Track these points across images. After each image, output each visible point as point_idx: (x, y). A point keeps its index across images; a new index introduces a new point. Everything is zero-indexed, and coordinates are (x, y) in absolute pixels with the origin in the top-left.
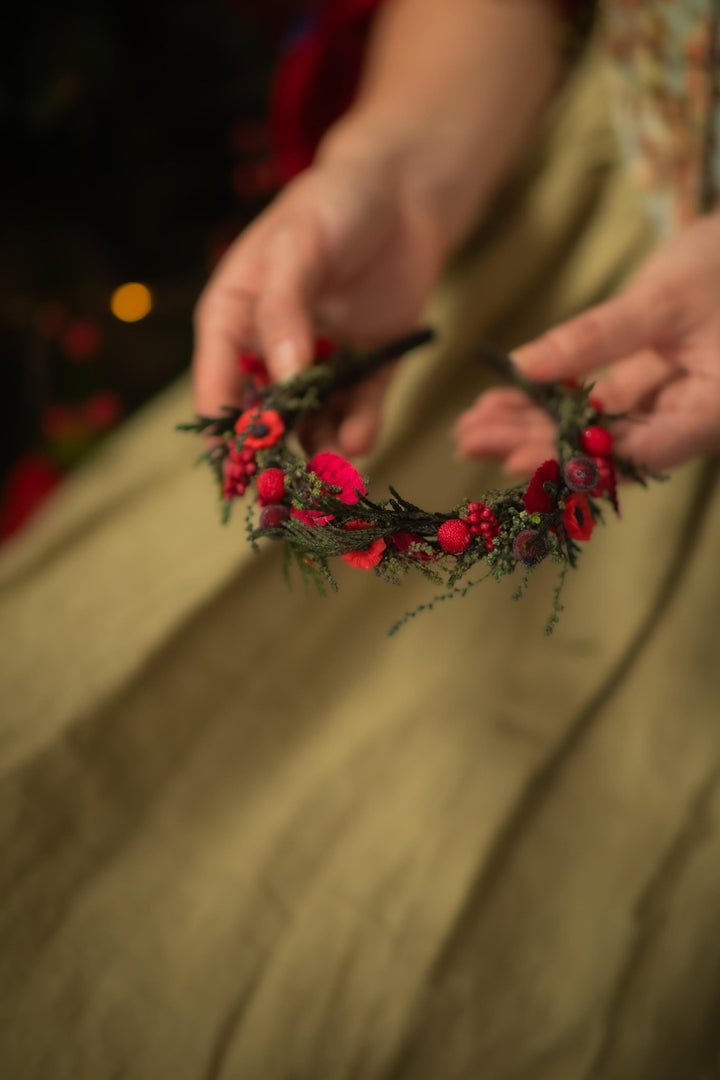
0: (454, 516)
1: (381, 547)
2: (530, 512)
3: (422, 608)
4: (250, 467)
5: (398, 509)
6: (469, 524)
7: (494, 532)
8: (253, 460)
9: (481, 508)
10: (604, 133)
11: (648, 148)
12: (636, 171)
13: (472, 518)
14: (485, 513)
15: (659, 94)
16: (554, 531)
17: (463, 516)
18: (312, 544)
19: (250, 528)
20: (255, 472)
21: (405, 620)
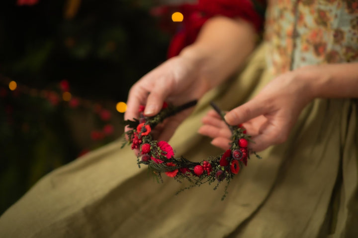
0: (199, 164)
1: (177, 171)
2: (221, 166)
3: (186, 188)
4: (140, 141)
5: (183, 162)
6: (203, 167)
7: (210, 170)
8: (141, 139)
9: (207, 163)
10: (263, 61)
11: (275, 64)
12: (271, 70)
13: (204, 166)
14: (209, 165)
15: (279, 47)
16: (228, 171)
17: (202, 165)
18: (157, 168)
19: (138, 160)
20: (141, 143)
21: (180, 191)
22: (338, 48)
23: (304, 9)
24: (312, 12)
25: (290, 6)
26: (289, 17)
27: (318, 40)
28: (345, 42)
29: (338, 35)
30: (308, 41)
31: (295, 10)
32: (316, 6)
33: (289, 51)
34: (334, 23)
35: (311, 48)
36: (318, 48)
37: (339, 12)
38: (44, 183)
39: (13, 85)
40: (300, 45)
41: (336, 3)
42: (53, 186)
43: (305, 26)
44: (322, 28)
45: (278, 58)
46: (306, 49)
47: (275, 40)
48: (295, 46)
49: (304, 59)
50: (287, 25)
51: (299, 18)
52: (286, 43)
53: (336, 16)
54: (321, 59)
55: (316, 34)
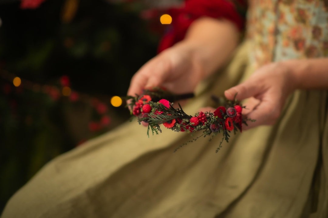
1: (174, 122)
4: (141, 106)
5: (180, 112)
6: (199, 118)
7: (205, 121)
14: (203, 115)
15: (261, 44)
16: (222, 125)
17: (197, 116)
18: (155, 120)
22: (316, 43)
23: (284, 9)
24: (292, 11)
25: (271, 6)
26: (271, 16)
27: (297, 36)
28: (323, 37)
29: (316, 31)
30: (289, 38)
31: (276, 10)
32: (296, 5)
33: (271, 47)
34: (312, 20)
35: (292, 44)
36: (298, 44)
37: (316, 10)
38: (49, 169)
39: (17, 82)
40: (281, 41)
41: (314, 3)
42: (58, 170)
43: (286, 23)
44: (301, 25)
45: (260, 54)
46: (287, 45)
47: (257, 38)
48: (276, 42)
49: (284, 54)
50: (268, 23)
51: (280, 16)
52: (268, 39)
53: (314, 14)
54: (301, 54)
55: (295, 31)
